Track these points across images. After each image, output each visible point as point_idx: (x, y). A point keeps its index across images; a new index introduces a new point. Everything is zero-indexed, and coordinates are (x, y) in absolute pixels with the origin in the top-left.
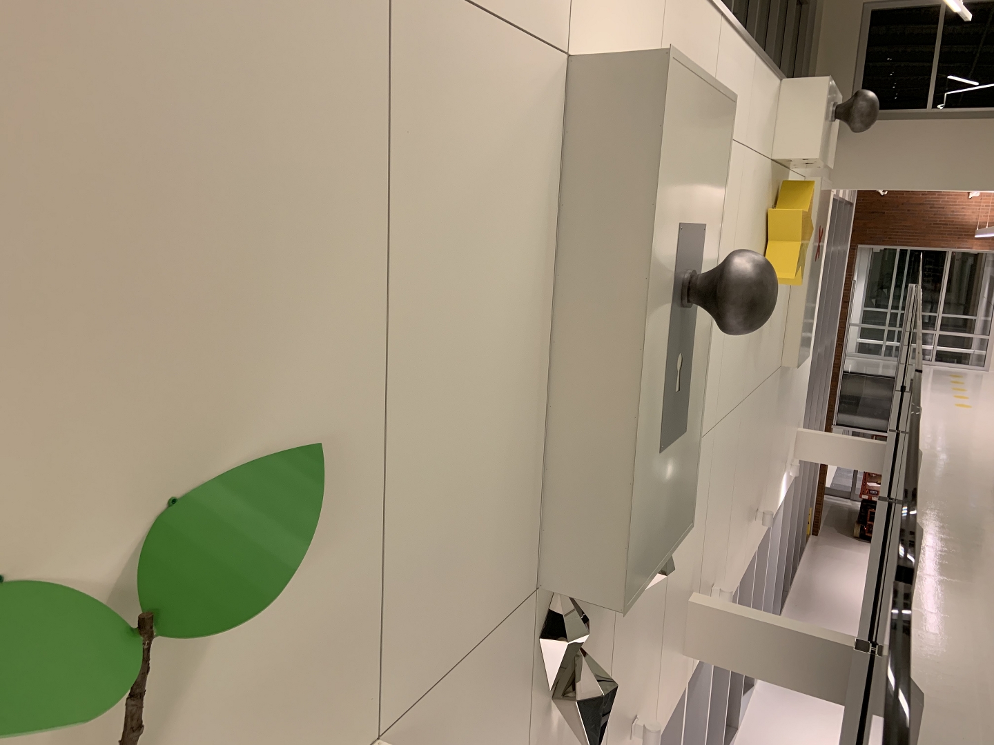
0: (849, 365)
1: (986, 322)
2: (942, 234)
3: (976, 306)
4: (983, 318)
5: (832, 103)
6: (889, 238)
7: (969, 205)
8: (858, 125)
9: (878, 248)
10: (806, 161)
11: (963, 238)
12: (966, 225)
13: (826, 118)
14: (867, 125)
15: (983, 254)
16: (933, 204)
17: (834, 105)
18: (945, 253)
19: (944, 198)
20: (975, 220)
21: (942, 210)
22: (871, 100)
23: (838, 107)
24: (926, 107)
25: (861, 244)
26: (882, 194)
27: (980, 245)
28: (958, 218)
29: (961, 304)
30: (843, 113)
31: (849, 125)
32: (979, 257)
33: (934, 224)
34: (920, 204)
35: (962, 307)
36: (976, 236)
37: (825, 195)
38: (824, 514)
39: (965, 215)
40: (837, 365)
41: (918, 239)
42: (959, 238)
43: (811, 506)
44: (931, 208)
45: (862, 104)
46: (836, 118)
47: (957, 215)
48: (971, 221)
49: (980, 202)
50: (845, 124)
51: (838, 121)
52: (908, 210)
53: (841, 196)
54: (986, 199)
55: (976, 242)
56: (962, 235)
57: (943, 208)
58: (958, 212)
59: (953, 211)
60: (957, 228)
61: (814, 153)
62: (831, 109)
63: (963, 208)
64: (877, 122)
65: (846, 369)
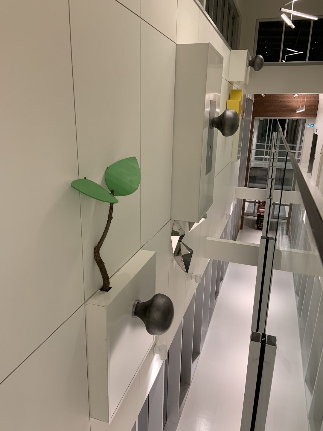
0: (252, 165)
1: (300, 147)
2: (285, 112)
3: (297, 141)
4: (299, 145)
5: (248, 60)
6: (266, 114)
7: (294, 100)
8: (257, 68)
9: (262, 118)
10: (240, 82)
11: (292, 113)
12: (293, 108)
13: (246, 65)
14: (260, 68)
15: (299, 119)
16: (281, 100)
17: (249, 60)
18: (285, 120)
19: (285, 98)
20: (296, 106)
21: (284, 102)
22: (261, 59)
23: (250, 61)
24: (279, 61)
25: (256, 116)
26: (263, 96)
27: (298, 116)
28: (290, 105)
29: (292, 141)
30: (252, 64)
31: (254, 68)
32: (298, 121)
33: (282, 108)
34: (277, 100)
35: (292, 142)
36: (297, 112)
37: (245, 96)
38: (244, 222)
39: (293, 104)
40: (248, 165)
41: (276, 114)
42: (291, 113)
43: (240, 219)
44: (281, 101)
45: (258, 60)
46: (249, 66)
47: (290, 104)
48: (295, 106)
49: (298, 99)
50: (252, 68)
51: (250, 66)
52: (273, 103)
53: (249, 97)
54: (300, 97)
55: (296, 114)
56: (291, 112)
57: (285, 101)
58: (290, 103)
59: (288, 103)
60: (290, 109)
61: (242, 79)
62: (248, 62)
63: (292, 101)
64: (263, 67)
65: (251, 166)
